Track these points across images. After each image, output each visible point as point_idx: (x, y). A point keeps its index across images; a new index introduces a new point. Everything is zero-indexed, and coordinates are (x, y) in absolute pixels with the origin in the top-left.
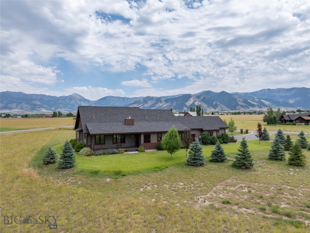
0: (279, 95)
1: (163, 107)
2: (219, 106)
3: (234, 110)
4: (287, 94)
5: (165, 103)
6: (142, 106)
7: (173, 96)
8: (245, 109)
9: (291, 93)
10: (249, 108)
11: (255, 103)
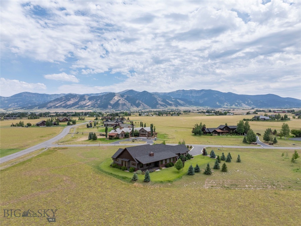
0: (192, 96)
1: (86, 105)
2: (141, 105)
3: (155, 109)
4: (197, 95)
5: (89, 101)
6: (64, 103)
7: (97, 94)
8: (164, 108)
9: (200, 94)
10: (167, 107)
11: (172, 103)
